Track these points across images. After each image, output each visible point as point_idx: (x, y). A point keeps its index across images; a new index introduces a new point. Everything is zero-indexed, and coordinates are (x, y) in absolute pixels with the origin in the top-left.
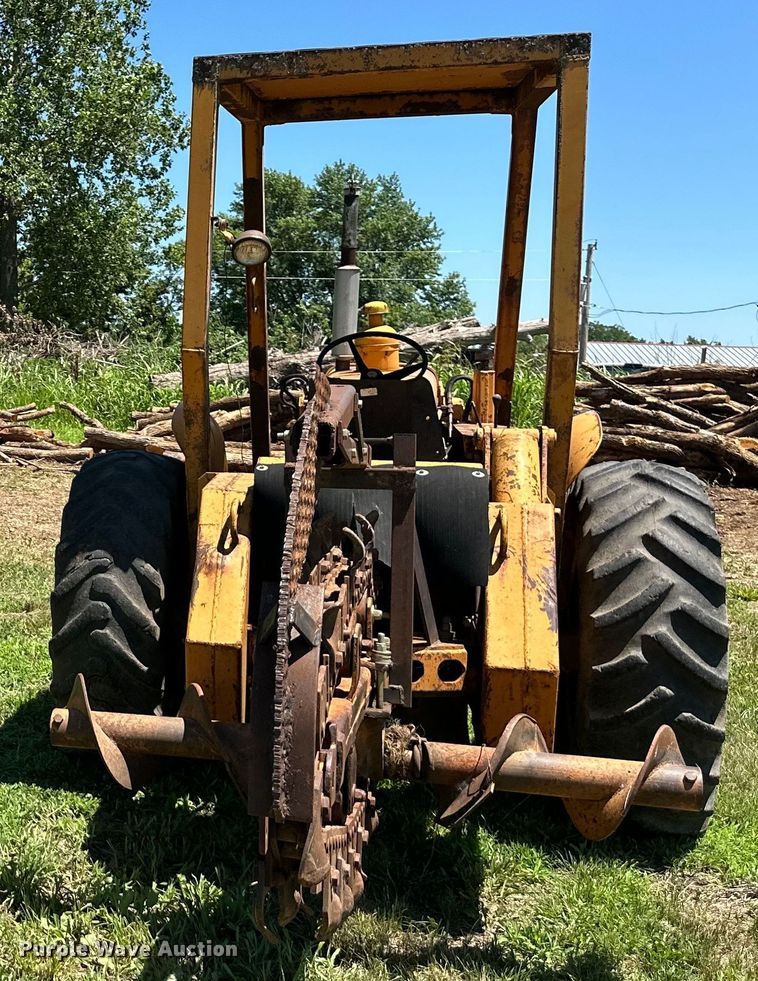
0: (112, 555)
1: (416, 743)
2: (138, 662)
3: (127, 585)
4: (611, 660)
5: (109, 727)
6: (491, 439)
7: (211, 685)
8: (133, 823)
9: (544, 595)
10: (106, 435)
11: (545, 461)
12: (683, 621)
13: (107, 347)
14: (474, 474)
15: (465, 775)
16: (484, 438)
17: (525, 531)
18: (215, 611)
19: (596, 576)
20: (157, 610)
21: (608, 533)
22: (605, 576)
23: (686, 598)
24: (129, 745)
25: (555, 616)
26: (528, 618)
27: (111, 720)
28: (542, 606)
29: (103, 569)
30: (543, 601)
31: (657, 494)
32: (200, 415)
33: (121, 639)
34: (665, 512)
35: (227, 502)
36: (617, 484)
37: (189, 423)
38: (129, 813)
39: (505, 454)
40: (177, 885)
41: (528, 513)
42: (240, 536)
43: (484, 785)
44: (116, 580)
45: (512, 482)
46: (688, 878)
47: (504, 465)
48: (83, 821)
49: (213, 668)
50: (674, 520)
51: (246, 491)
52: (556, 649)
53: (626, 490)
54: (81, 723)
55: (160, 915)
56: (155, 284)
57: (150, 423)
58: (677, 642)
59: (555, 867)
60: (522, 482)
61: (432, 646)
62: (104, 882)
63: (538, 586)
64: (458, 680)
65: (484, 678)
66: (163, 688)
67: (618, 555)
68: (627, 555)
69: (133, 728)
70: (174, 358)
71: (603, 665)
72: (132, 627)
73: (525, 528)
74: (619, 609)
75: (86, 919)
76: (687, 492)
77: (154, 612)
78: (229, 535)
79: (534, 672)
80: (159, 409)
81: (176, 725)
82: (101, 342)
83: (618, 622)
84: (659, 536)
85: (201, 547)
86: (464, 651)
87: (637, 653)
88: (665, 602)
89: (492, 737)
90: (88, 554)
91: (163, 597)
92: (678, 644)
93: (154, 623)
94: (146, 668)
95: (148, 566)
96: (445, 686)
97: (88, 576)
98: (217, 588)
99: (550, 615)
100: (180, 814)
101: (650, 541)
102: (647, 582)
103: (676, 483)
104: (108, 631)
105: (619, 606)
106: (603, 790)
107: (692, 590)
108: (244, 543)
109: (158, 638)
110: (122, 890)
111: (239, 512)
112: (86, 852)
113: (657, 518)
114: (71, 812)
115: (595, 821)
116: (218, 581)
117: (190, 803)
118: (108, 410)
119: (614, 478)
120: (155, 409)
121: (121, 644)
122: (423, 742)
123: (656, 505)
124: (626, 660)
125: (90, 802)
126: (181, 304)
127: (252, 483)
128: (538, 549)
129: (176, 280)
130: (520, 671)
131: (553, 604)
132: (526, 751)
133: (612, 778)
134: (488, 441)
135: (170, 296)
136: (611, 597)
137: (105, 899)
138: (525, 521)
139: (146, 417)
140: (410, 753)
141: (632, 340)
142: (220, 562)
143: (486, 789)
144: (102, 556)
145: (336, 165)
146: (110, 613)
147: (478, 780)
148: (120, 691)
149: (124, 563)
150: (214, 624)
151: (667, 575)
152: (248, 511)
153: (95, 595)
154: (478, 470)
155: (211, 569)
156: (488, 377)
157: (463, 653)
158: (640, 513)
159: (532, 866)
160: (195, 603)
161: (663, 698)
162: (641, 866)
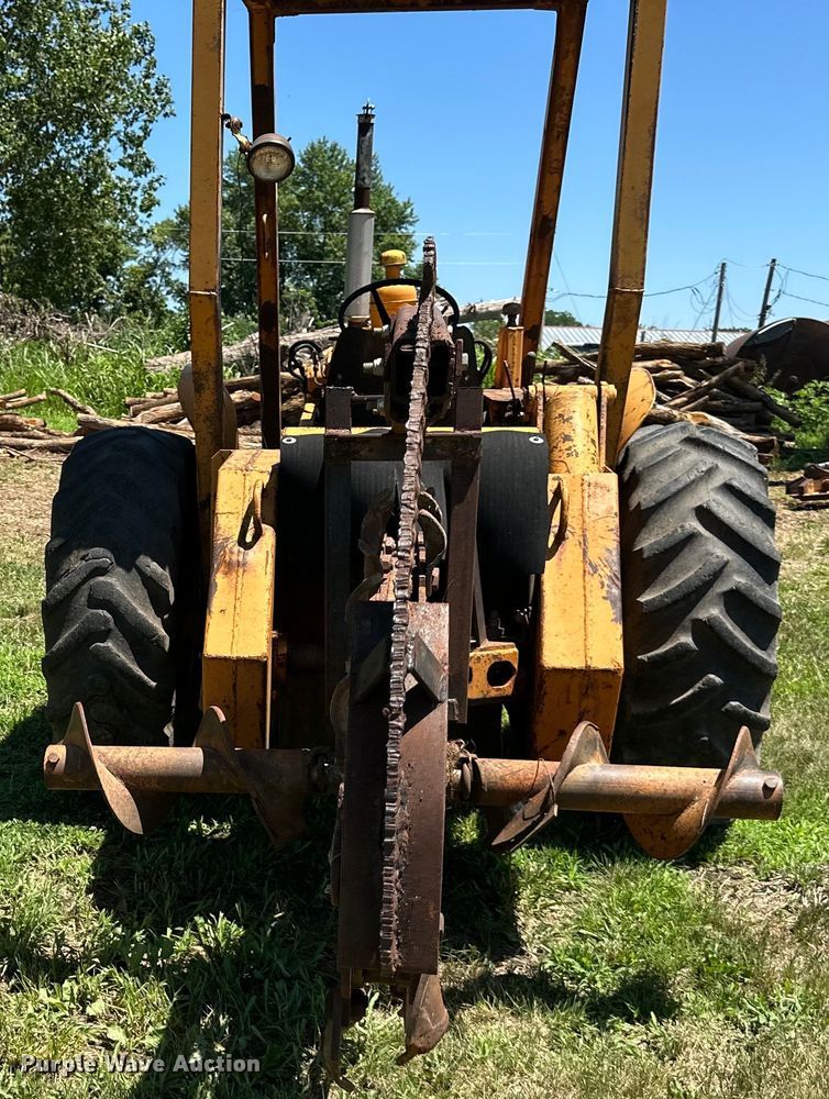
0: (112, 552)
1: (466, 760)
2: (146, 678)
3: (131, 588)
4: (656, 648)
5: (113, 763)
6: (545, 398)
7: (232, 705)
8: (143, 857)
9: (606, 582)
10: (100, 422)
11: (604, 424)
12: (737, 602)
13: (97, 330)
14: (532, 439)
15: (521, 794)
16: (536, 398)
17: (586, 506)
18: (237, 618)
19: (645, 556)
20: (166, 616)
21: (659, 506)
22: (655, 554)
23: (740, 577)
24: (137, 784)
25: (619, 604)
26: (589, 609)
27: (118, 756)
28: (605, 595)
29: (102, 571)
30: (606, 588)
31: (709, 460)
32: (212, 378)
33: (124, 652)
34: (718, 480)
35: (248, 484)
36: (667, 449)
37: (199, 389)
38: (138, 848)
39: (561, 415)
40: (195, 928)
41: (589, 485)
42: (263, 526)
43: (545, 807)
44: (118, 583)
45: (569, 449)
46: (721, 873)
47: (559, 429)
48: (87, 860)
49: (234, 685)
50: (729, 489)
51: (270, 470)
52: (621, 643)
53: (676, 456)
54: (81, 761)
55: (176, 966)
56: (143, 266)
57: (144, 409)
58: (729, 625)
59: (589, 870)
60: (580, 448)
61: (482, 647)
62: (112, 935)
63: (600, 572)
64: (507, 684)
65: (537, 681)
66: (173, 704)
67: (670, 530)
68: (680, 530)
69: (143, 764)
70: (165, 341)
71: (649, 655)
72: (137, 638)
73: (586, 503)
74: (670, 591)
75: (92, 983)
76: (740, 457)
77: (162, 619)
78: (251, 525)
79: (597, 671)
80: (153, 394)
81: (193, 757)
82: (91, 325)
83: (668, 606)
84: (715, 508)
85: (219, 541)
86: (516, 650)
87: (686, 639)
88: (718, 582)
89: (544, 745)
90: (83, 553)
91: (172, 599)
92: (730, 628)
93: (162, 632)
94: (155, 684)
95: (154, 565)
96: (493, 692)
97: (85, 581)
98: (239, 591)
99: (613, 603)
100: (194, 841)
101: (704, 514)
102: (700, 560)
103: (728, 447)
104: (110, 644)
105: (670, 588)
106: (675, 804)
107: (747, 567)
108: (269, 533)
109: (167, 649)
110: (134, 941)
111: (262, 497)
112: (91, 896)
113: (710, 487)
114: (72, 848)
115: (663, 838)
116: (240, 581)
117: (204, 826)
118: (101, 397)
119: (662, 443)
120: (149, 395)
121: (125, 658)
122: (473, 759)
123: (710, 472)
124: (676, 647)
125: (95, 836)
126: (169, 288)
127: (277, 460)
128: (601, 528)
129: (164, 262)
130: (580, 671)
131: (616, 592)
132: (588, 764)
133: (686, 791)
134: (541, 402)
135: (158, 279)
136: (661, 578)
137: (114, 956)
138: (586, 495)
139: (139, 403)
140: (459, 772)
141: (579, 325)
142: (241, 558)
143: (547, 811)
144: (101, 555)
145: (319, 142)
146: (112, 624)
147: (537, 800)
148: (125, 711)
149: (127, 562)
150: (236, 634)
151: (720, 551)
152: (273, 494)
153: (94, 602)
154: (535, 434)
155: (231, 567)
156: (516, 334)
157: (515, 653)
158: (693, 481)
159: (566, 871)
160: (212, 609)
161: (712, 687)
162: (677, 865)
